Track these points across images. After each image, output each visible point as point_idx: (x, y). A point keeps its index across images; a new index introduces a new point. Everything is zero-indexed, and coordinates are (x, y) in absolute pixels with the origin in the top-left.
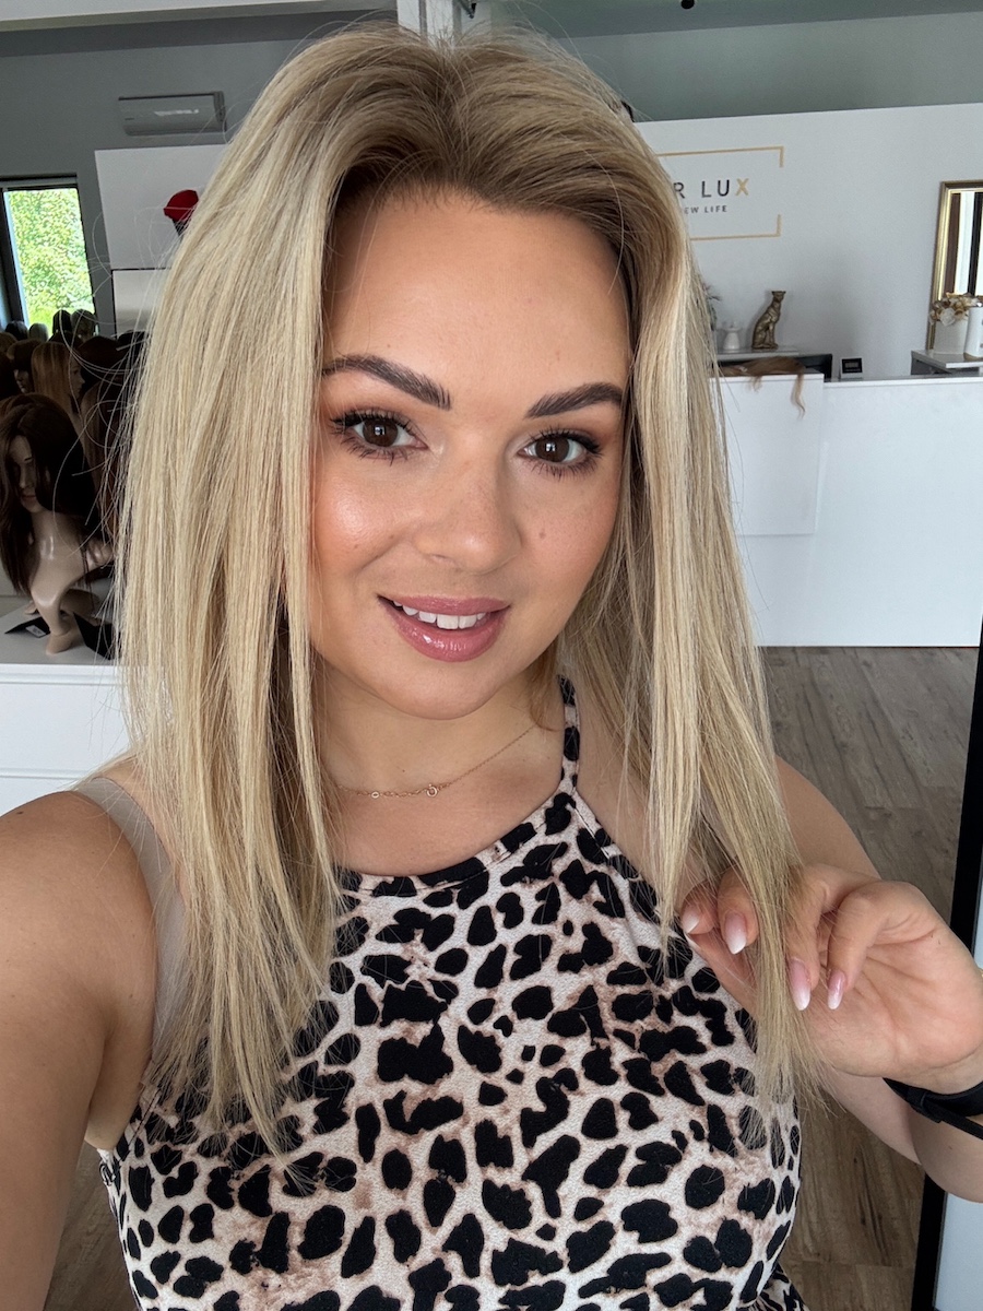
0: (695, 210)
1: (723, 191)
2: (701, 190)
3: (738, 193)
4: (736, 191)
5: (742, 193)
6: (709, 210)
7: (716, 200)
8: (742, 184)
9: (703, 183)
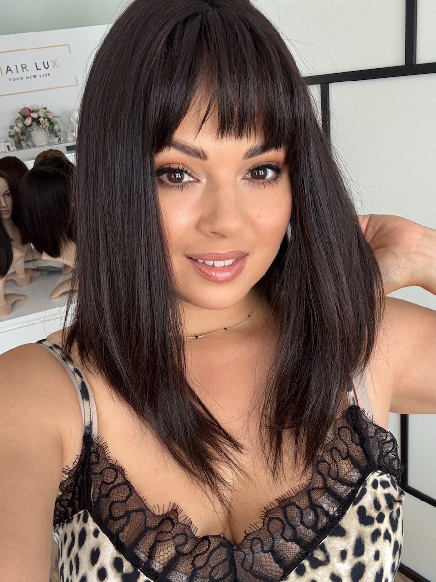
0: (35, 76)
1: (47, 67)
2: (36, 67)
3: (53, 67)
4: (53, 66)
5: (56, 67)
6: (42, 76)
7: (44, 71)
8: (55, 63)
9: (36, 63)
